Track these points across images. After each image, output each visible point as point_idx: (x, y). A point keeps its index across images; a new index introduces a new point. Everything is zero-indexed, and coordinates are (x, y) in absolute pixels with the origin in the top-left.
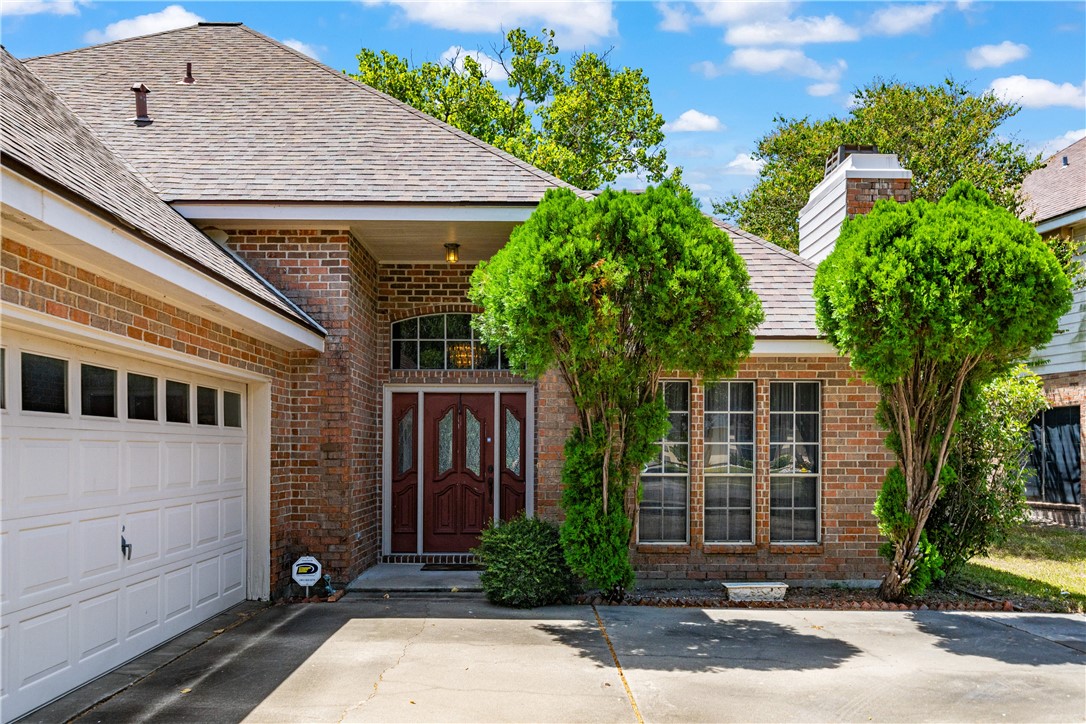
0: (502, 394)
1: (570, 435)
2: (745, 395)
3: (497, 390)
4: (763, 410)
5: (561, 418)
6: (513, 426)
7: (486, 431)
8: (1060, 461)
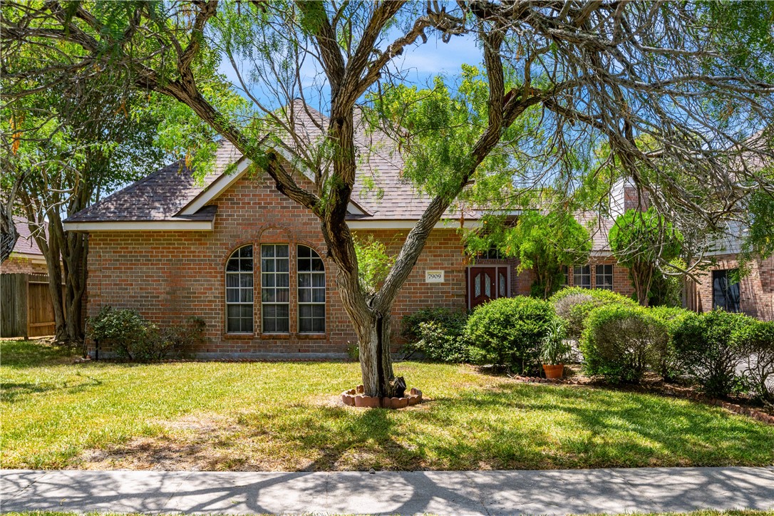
0: (498, 268)
1: (532, 282)
2: (587, 270)
3: (497, 266)
4: (593, 274)
5: (527, 277)
6: (502, 279)
7: (493, 281)
8: (733, 294)
